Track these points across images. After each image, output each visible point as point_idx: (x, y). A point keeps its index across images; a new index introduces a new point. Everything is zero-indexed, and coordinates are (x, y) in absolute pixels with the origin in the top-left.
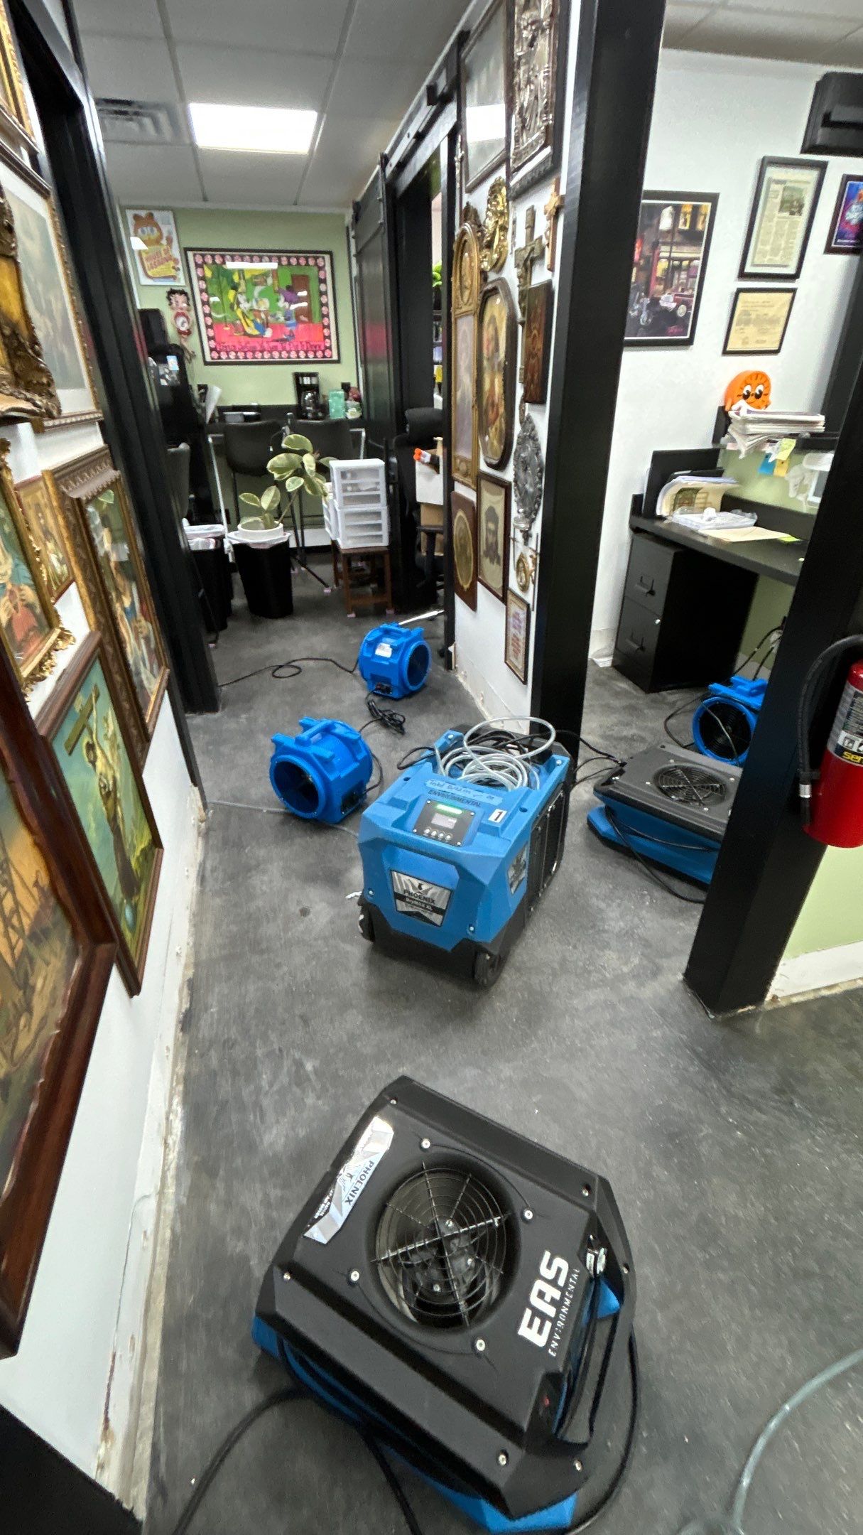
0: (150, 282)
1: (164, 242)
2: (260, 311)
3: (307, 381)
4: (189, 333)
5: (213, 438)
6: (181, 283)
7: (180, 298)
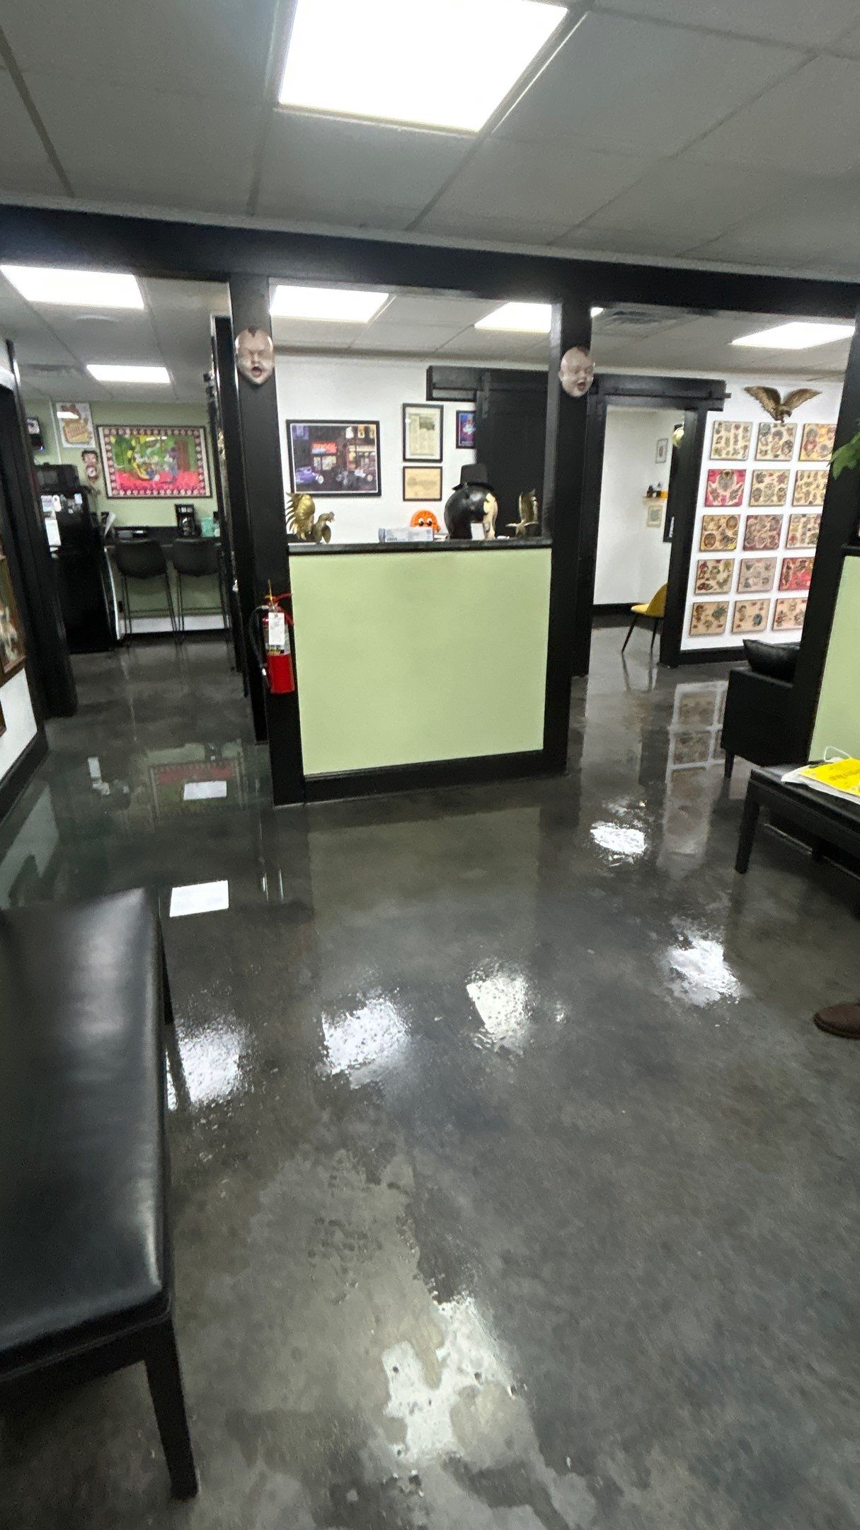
0: (69, 446)
1: (82, 421)
2: (151, 464)
3: (184, 510)
4: (96, 478)
5: (108, 549)
6: (93, 446)
7: (92, 456)
